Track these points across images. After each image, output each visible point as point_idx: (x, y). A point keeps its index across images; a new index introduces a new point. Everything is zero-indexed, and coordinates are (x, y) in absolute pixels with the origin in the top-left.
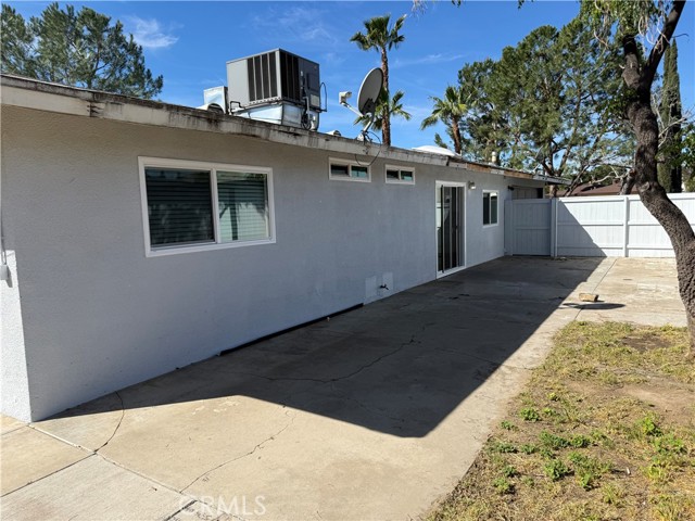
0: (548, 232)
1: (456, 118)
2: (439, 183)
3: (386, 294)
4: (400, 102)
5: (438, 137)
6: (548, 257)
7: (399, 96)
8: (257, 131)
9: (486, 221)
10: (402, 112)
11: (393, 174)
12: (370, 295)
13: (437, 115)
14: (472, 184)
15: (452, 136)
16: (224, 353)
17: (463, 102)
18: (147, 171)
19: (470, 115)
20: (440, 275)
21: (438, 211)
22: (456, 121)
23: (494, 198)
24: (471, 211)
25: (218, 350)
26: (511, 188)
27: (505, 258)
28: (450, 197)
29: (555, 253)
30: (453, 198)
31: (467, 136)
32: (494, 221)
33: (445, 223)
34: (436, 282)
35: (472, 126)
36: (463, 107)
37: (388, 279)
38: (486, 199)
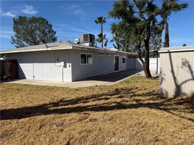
0: (135, 65)
1: (118, 40)
2: (115, 56)
3: (106, 73)
4: (105, 36)
5: (114, 44)
6: (135, 70)
7: (105, 35)
8: (94, 50)
9: (123, 63)
10: (106, 39)
11: (107, 54)
12: (104, 74)
13: (114, 40)
14: (120, 56)
15: (117, 44)
16: (88, 78)
17: (119, 37)
18: (81, 55)
19: (121, 39)
20: (115, 72)
21: (115, 61)
22: (118, 41)
23: (125, 58)
24: (120, 61)
25: (87, 78)
26: (128, 57)
27: (127, 70)
28: (116, 58)
29: (136, 69)
30: (117, 58)
31: (120, 44)
32: (125, 63)
33: (116, 63)
34: (114, 73)
35: (121, 42)
36: (119, 38)
37: (106, 71)
38: (123, 58)
